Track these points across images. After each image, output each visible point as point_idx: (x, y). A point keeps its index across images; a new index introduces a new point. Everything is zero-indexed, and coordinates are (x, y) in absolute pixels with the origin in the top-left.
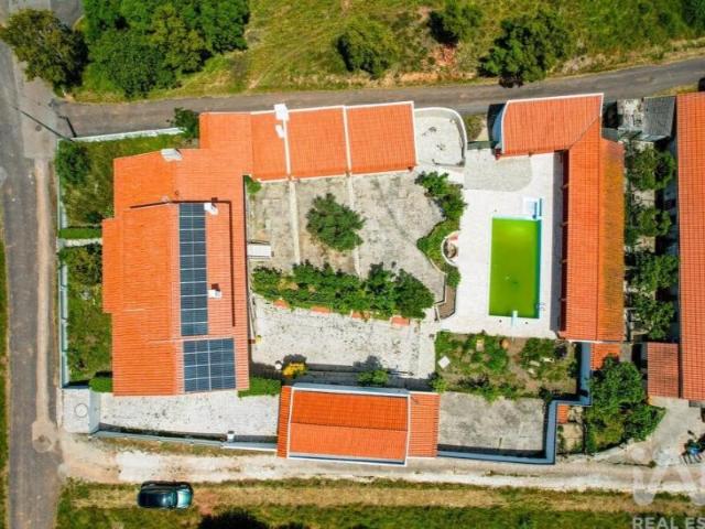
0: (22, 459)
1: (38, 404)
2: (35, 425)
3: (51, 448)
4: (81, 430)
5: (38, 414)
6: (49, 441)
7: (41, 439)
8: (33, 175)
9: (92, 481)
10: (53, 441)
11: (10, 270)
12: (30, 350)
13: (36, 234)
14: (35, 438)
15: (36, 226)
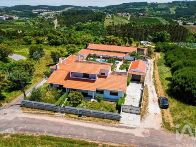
0: (154, 143)
1: (126, 132)
2: (137, 135)
3: (148, 131)
4: (140, 120)
5: (131, 133)
6: (144, 131)
7: (143, 133)
8: (22, 118)
9: (161, 121)
10: (144, 130)
11: (56, 134)
12: (99, 132)
13: (48, 121)
14: (143, 136)
15: (44, 121)
